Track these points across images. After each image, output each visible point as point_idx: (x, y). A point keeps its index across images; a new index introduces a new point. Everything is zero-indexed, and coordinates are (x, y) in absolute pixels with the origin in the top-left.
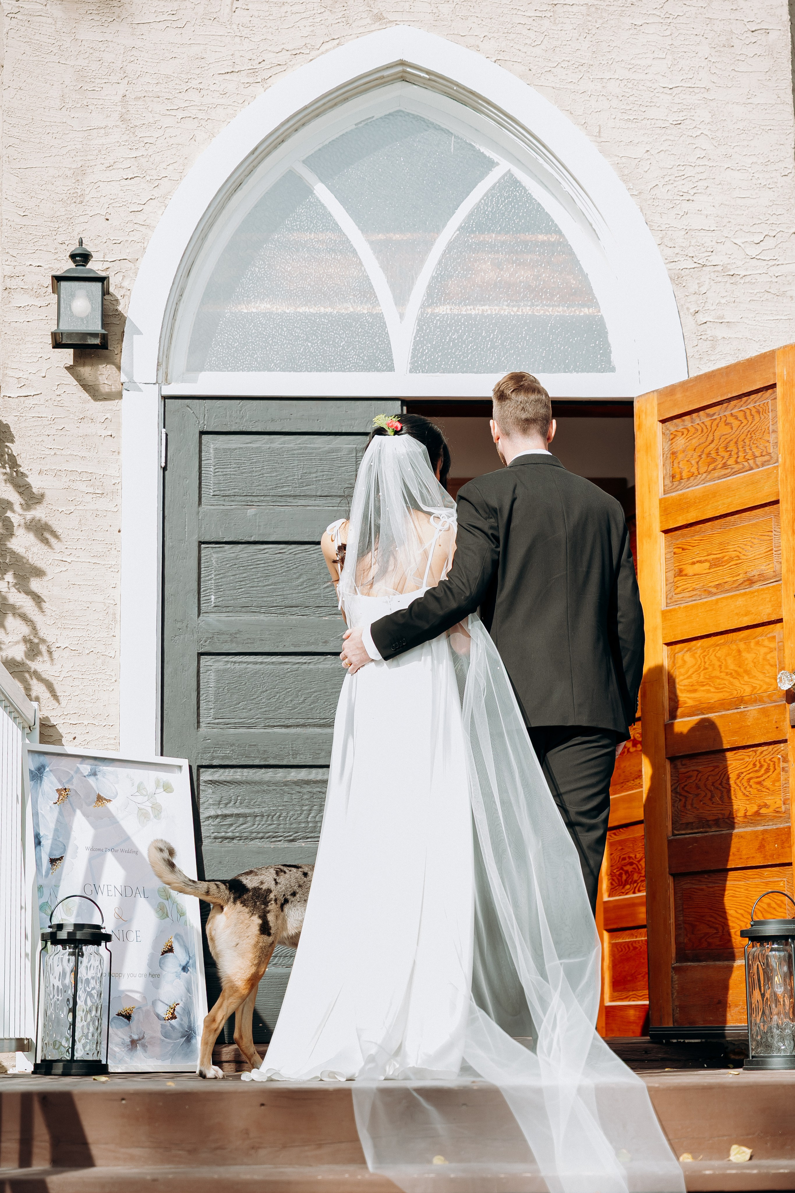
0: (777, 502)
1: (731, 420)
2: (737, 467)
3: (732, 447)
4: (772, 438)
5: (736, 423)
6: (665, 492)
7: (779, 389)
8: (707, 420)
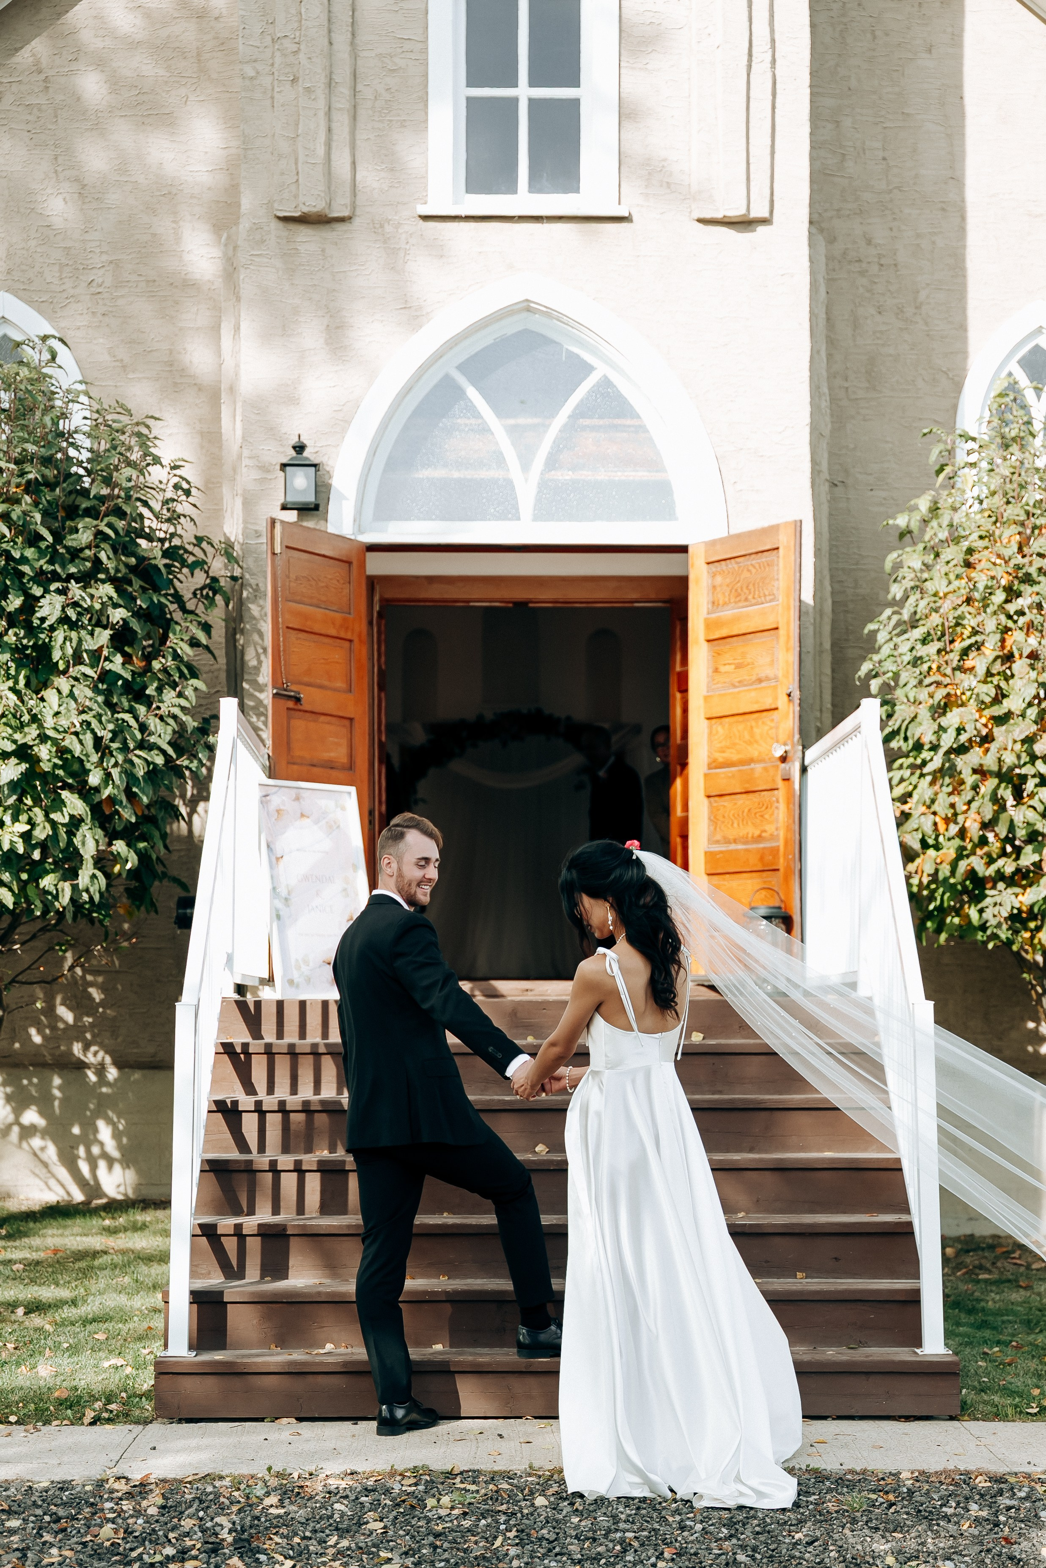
0: (777, 628)
1: (751, 568)
2: (754, 601)
3: (751, 587)
4: (776, 584)
5: (754, 571)
6: (708, 613)
7: (781, 550)
8: (736, 566)
